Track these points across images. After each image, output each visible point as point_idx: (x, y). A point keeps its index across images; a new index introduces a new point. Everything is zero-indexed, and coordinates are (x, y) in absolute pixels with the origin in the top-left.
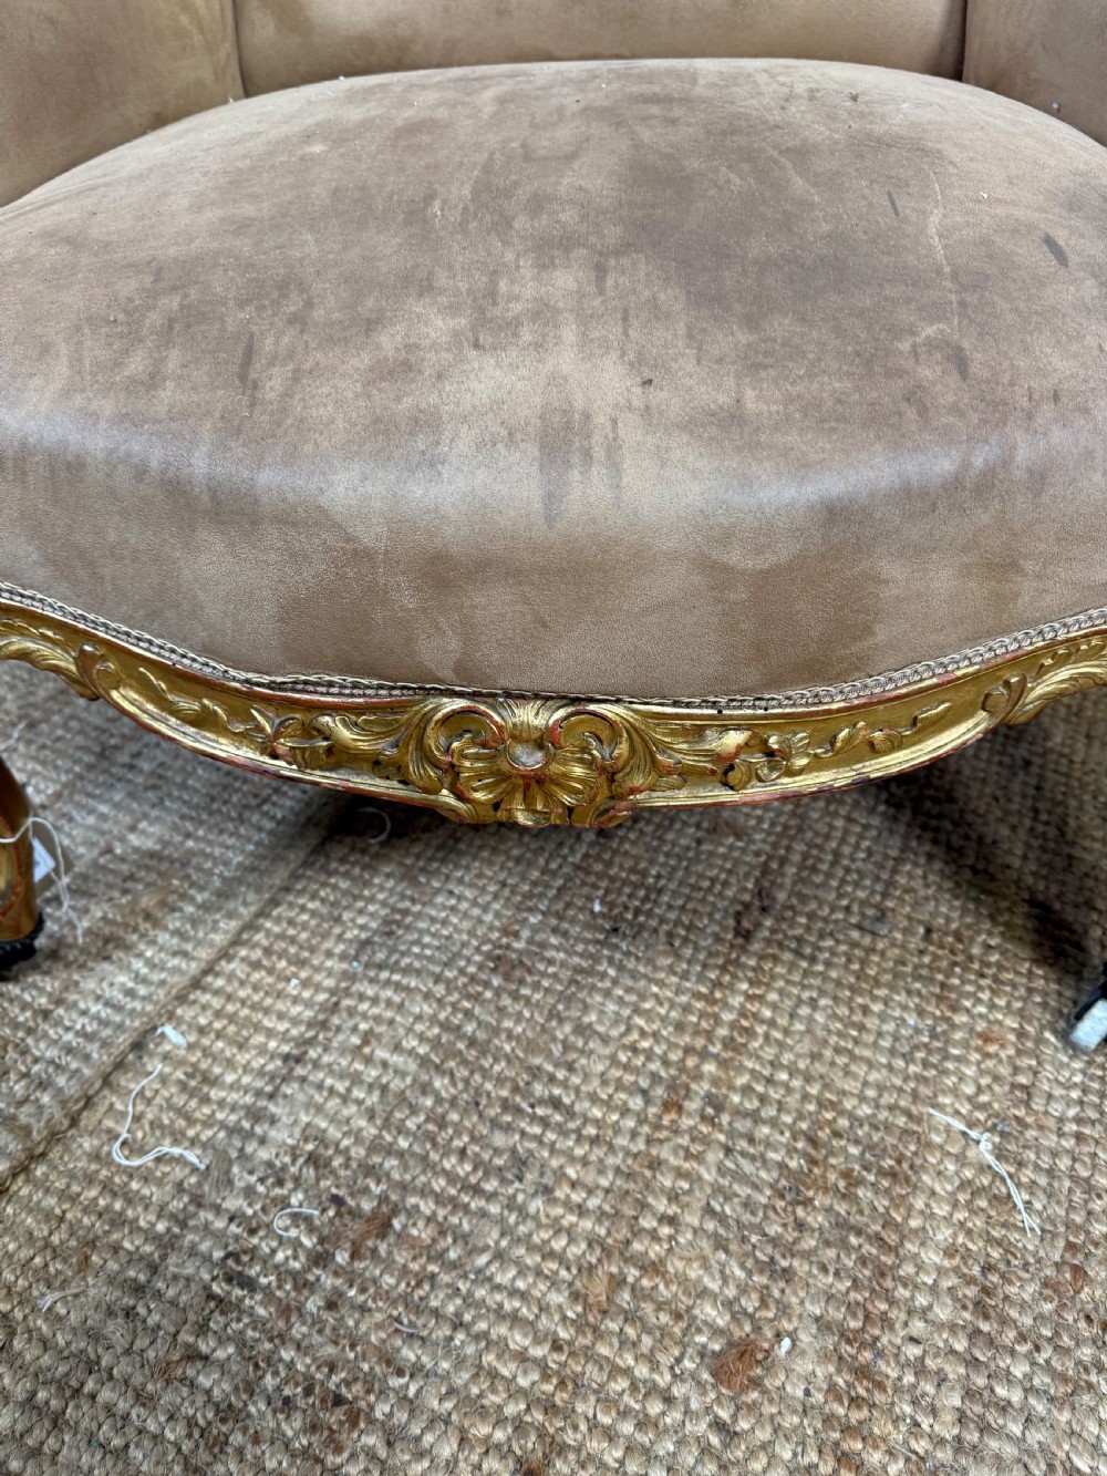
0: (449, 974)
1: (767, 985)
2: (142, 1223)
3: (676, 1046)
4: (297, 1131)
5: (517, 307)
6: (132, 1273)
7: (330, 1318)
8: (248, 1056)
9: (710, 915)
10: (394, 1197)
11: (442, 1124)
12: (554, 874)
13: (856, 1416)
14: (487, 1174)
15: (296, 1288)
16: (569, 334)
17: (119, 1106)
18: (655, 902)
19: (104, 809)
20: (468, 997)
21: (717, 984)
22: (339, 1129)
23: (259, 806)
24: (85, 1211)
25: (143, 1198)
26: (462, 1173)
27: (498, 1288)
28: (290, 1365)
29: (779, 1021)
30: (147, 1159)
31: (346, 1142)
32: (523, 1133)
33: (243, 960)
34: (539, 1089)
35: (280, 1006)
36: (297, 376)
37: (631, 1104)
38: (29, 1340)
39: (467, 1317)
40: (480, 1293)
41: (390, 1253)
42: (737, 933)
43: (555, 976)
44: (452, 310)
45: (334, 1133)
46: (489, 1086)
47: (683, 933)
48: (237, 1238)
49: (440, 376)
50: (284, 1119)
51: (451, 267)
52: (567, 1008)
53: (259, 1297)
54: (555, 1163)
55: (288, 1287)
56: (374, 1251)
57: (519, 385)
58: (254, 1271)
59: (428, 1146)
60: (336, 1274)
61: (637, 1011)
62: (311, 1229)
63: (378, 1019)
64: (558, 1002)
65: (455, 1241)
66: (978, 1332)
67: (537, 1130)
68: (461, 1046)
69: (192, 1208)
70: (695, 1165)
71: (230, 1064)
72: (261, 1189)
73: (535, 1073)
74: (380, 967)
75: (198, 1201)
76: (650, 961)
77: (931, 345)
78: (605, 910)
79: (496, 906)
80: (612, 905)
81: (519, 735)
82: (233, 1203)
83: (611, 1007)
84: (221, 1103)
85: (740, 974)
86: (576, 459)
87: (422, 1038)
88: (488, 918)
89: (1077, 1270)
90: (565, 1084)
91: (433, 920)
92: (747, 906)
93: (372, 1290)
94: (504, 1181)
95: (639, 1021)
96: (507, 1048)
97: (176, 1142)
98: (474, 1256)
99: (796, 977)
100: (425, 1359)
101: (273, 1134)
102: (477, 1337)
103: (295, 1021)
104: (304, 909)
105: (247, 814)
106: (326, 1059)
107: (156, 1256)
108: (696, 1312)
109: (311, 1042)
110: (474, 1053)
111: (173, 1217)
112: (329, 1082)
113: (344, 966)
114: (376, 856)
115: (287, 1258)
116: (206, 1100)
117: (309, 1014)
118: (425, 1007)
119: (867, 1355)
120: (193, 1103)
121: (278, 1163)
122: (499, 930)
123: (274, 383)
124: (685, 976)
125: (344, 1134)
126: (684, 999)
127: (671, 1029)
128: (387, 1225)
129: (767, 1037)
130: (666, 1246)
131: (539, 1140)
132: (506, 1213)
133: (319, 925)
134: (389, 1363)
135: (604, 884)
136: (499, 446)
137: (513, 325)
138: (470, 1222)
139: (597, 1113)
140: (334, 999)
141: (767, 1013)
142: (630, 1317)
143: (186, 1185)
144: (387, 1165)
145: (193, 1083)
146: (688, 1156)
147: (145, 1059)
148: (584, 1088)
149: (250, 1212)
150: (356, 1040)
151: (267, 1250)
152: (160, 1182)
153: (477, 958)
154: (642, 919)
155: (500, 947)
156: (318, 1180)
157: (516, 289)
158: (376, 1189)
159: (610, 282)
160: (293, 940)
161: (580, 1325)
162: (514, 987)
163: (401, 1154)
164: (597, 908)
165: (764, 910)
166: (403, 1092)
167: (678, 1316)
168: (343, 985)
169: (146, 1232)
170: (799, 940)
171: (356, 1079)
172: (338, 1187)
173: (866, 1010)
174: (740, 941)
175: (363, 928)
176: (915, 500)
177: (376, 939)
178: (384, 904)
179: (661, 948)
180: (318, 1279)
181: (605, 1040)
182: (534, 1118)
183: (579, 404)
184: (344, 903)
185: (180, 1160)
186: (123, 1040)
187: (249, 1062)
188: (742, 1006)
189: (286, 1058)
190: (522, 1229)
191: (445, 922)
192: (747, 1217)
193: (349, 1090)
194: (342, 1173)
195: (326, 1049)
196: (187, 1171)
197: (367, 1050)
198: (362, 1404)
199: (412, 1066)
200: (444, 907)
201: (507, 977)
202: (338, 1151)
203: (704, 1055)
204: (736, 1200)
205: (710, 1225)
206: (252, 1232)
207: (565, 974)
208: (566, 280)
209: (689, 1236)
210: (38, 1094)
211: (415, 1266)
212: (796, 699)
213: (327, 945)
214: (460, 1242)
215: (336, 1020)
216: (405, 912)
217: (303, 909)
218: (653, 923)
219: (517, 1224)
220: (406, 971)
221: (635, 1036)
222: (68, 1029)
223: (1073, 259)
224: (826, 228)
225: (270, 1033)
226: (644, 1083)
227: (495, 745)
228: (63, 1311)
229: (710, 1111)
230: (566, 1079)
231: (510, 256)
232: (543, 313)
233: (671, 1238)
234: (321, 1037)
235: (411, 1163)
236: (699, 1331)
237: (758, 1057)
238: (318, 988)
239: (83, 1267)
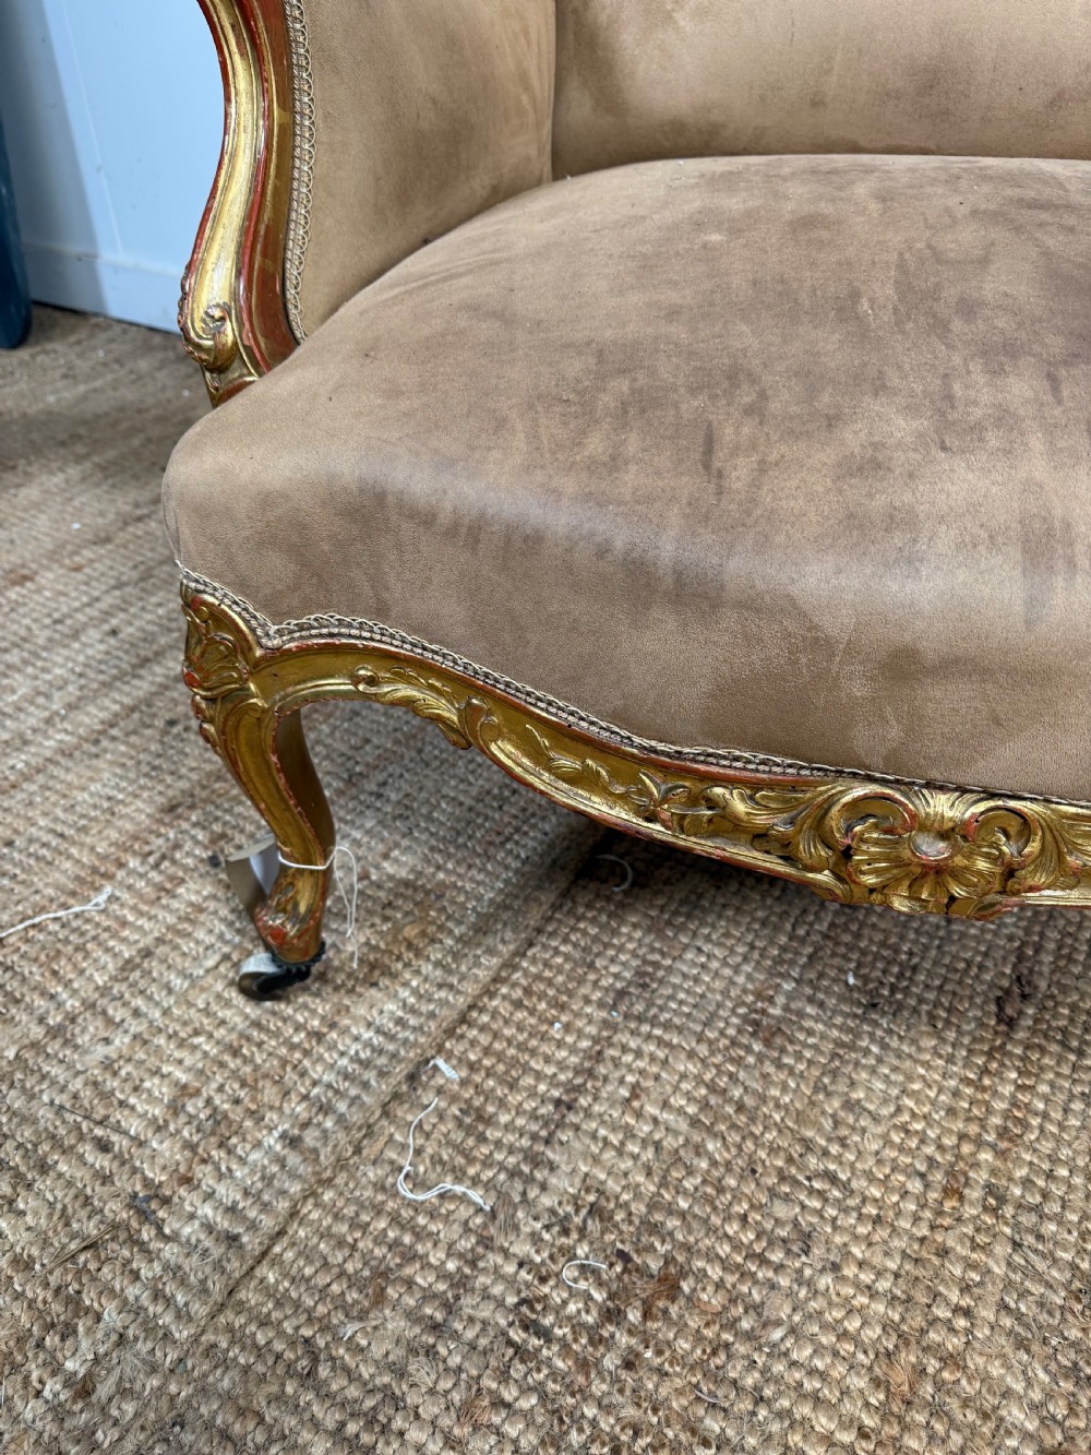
0: (711, 1035)
1: (1037, 1076)
2: (432, 1260)
3: (950, 1131)
4: (577, 1181)
5: (978, 413)
6: (428, 1311)
8: (519, 1098)
9: (971, 998)
10: (680, 1259)
11: (721, 1190)
12: (803, 941)
14: (771, 1243)
15: (591, 1341)
17: (398, 1137)
18: (911, 979)
19: (357, 834)
20: (732, 1060)
21: (985, 1071)
22: (617, 1183)
23: (503, 844)
24: (377, 1242)
25: (430, 1234)
26: (745, 1241)
27: (794, 1364)
28: (594, 1423)
29: (1053, 1114)
31: (625, 1197)
32: (803, 1207)
33: (504, 997)
34: (813, 1162)
35: (545, 1048)
36: (763, 468)
37: (909, 1187)
38: (333, 1369)
39: (768, 1392)
40: (779, 1367)
41: (681, 1317)
42: (1000, 1021)
43: (815, 1047)
44: (911, 410)
45: (613, 1186)
46: (762, 1154)
47: (944, 1015)
48: (528, 1285)
49: (911, 476)
50: (563, 1167)
51: (900, 368)
52: (833, 1082)
53: (556, 1348)
54: (838, 1239)
55: (584, 1341)
56: (665, 1312)
57: (994, 490)
58: (548, 1321)
59: (708, 1210)
61: (905, 1091)
62: (600, 1284)
64: (823, 1074)
65: (746, 1312)
67: (816, 1204)
68: (730, 1110)
69: (480, 1250)
70: (983, 1257)
72: (547, 1236)
73: (808, 1145)
74: (640, 1019)
75: (486, 1242)
76: (914, 1042)
78: (859, 984)
79: (747, 968)
80: (866, 979)
81: (922, 825)
82: (522, 1248)
83: (879, 1085)
84: (498, 1144)
85: (1008, 1063)
86: (1060, 565)
87: (690, 1098)
88: (741, 979)
90: (838, 1159)
91: (685, 976)
92: (1008, 992)
93: (667, 1354)
94: (788, 1252)
95: (909, 1103)
96: (777, 1117)
97: (458, 1180)
98: (770, 1328)
99: (1066, 1070)
100: (730, 1432)
101: (553, 1181)
102: (780, 1415)
103: (562, 1066)
104: (557, 954)
105: (492, 850)
106: (597, 1108)
107: (450, 1295)
109: (580, 1089)
110: (743, 1119)
111: (461, 1256)
112: (602, 1132)
113: (604, 1014)
114: (621, 905)
115: (579, 1311)
116: (482, 1139)
117: (574, 1060)
118: (690, 1067)
120: (471, 1142)
121: (561, 1212)
122: (753, 993)
123: (740, 473)
124: (950, 1059)
125: (623, 1188)
126: (953, 1083)
127: (942, 1113)
128: (676, 1288)
129: (1042, 1129)
130: (964, 1340)
131: (819, 1213)
132: (796, 1287)
133: (572, 970)
134: (694, 1432)
135: (855, 956)
136: (980, 548)
137: (977, 430)
138: (760, 1292)
139: (876, 1192)
140: (598, 1048)
141: (1041, 1106)
142: (937, 1411)
143: (471, 1225)
145: (468, 1120)
146: (975, 1247)
147: (419, 1092)
148: (858, 1165)
149: (538, 1259)
150: (625, 1093)
151: (559, 1301)
152: (447, 1218)
153: (735, 1020)
154: (899, 996)
155: (756, 1011)
156: (603, 1233)
157: (972, 393)
158: (661, 1249)
159: (1065, 393)
160: (550, 983)
161: (885, 1415)
162: (776, 1054)
163: (683, 1215)
164: (851, 981)
165: (1024, 997)
166: (677, 1151)
167: (985, 1416)
168: (605, 1034)
169: (436, 1268)
170: (1064, 1031)
171: (629, 1132)
172: (622, 1242)
174: (1003, 1028)
175: (617, 976)
177: (632, 990)
178: (634, 954)
179: (924, 1028)
180: (612, 1336)
181: (876, 1119)
182: (811, 1191)
183: (1058, 512)
184: (595, 950)
185: (463, 1199)
186: (401, 1071)
187: (521, 1104)
188: (1013, 1096)
189: (558, 1103)
190: (814, 1305)
191: (696, 980)
192: (1043, 1317)
193: (622, 1144)
194: (624, 1227)
195: (596, 1098)
196: (471, 1210)
197: (636, 1104)
199: (683, 1126)
200: (694, 964)
201: (768, 1043)
202: (619, 1206)
203: (979, 1143)
204: (1030, 1298)
205: (1007, 1322)
206: (543, 1280)
207: (828, 1047)
208: (1021, 388)
209: (987, 1331)
210: (320, 1117)
211: (709, 1333)
213: (584, 991)
214: (751, 1312)
215: (602, 1070)
216: (656, 965)
217: (556, 952)
218: (912, 1002)
219: (808, 1300)
220: (667, 1026)
221: (906, 1117)
222: (342, 1054)
225: (539, 1076)
226: (922, 1167)
228: (364, 1343)
229: (992, 1201)
230: (840, 1155)
231: (957, 360)
233: (968, 1332)
234: (589, 1085)
235: (695, 1225)
236: (1009, 1433)
237: (1035, 1150)
238: (580, 1034)
239: (380, 1299)
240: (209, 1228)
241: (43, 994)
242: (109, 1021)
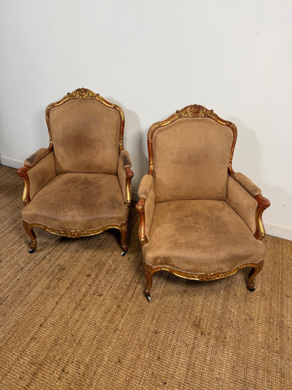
0: (71, 252)
1: (99, 252)
2: (46, 269)
3: (90, 257)
4: (58, 263)
5: (72, 208)
6: (45, 272)
10: (65, 267)
11: (69, 262)
12: (82, 244)
16: (75, 210)
17: (43, 262)
19: (40, 238)
20: (73, 254)
21: (95, 252)
22: (61, 263)
24: (41, 269)
26: (71, 266)
27: (72, 272)
33: (54, 251)
34: (78, 260)
36: (59, 212)
37: (85, 261)
39: (70, 274)
44: (68, 208)
46: (74, 260)
47: (93, 248)
49: (67, 213)
51: (69, 205)
53: (55, 273)
54: (78, 265)
55: (57, 273)
57: (72, 213)
59: (68, 264)
61: (87, 254)
62: (59, 269)
63: (65, 255)
64: (81, 254)
65: (70, 270)
66: (106, 273)
71: (52, 259)
72: (55, 267)
73: (78, 259)
74: (66, 251)
75: (50, 268)
76: (89, 250)
77: (95, 210)
79: (77, 246)
80: (87, 246)
81: (72, 232)
82: (53, 268)
83: (85, 254)
84: (52, 262)
85: (97, 251)
86: (74, 218)
87: (69, 257)
89: (115, 270)
93: (63, 273)
94: (74, 266)
96: (76, 257)
97: (48, 264)
99: (101, 251)
100: (66, 276)
101: (56, 263)
103: (58, 256)
104: (59, 247)
105: (54, 239)
107: (47, 271)
110: (73, 258)
111: (48, 269)
112: (61, 260)
113: (62, 251)
114: (66, 242)
115: (57, 271)
118: (69, 254)
119: (98, 275)
120: (49, 262)
121: (56, 265)
122: (76, 248)
123: (58, 213)
124: (92, 251)
126: (91, 253)
127: (90, 255)
128: (64, 269)
129: (97, 256)
130: (85, 269)
131: (77, 263)
134: (64, 277)
135: (87, 244)
136: (70, 217)
138: (71, 268)
142: (82, 273)
145: (49, 260)
146: (88, 264)
147: (45, 259)
148: (81, 260)
152: (47, 267)
153: (74, 251)
155: (76, 250)
156: (59, 266)
159: (78, 206)
160: (58, 249)
163: (66, 265)
165: (100, 246)
167: (85, 273)
168: (62, 253)
170: (103, 248)
171: (63, 260)
172: (61, 267)
173: (106, 253)
174: (97, 248)
175: (64, 248)
176: (93, 219)
178: (66, 246)
179: (91, 249)
180: (59, 272)
181: (84, 256)
183: (75, 215)
184: (63, 246)
186: (43, 257)
187: (54, 259)
189: (57, 258)
190: (75, 269)
191: (72, 248)
192: (92, 267)
196: (49, 266)
197: (64, 258)
199: (68, 259)
201: (77, 252)
203: (92, 257)
205: (89, 268)
206: (54, 270)
207: (82, 252)
208: (75, 206)
209: (87, 269)
210: (36, 261)
211: (66, 271)
212: (90, 230)
215: (61, 255)
216: (68, 247)
218: (91, 247)
220: (68, 252)
221: (87, 256)
222: (38, 257)
223: (107, 203)
224: (92, 202)
226: (86, 259)
227: (71, 233)
228: (40, 275)
229: (91, 261)
231: (72, 204)
232: (74, 209)
234: (60, 257)
238: (60, 253)
239: (41, 272)
240: (27, 269)
241: (10, 255)
242: (17, 256)
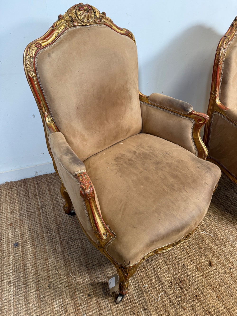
7: (188, 292)
13: (219, 260)
30: (160, 298)
60: (184, 288)
63: (159, 266)
66: (218, 247)
71: (153, 283)
89: (218, 237)
108: (206, 263)
119: (216, 255)
144: (176, 276)
198: (198, 294)
